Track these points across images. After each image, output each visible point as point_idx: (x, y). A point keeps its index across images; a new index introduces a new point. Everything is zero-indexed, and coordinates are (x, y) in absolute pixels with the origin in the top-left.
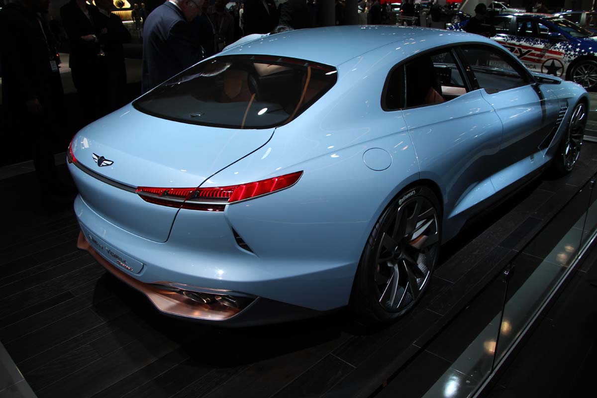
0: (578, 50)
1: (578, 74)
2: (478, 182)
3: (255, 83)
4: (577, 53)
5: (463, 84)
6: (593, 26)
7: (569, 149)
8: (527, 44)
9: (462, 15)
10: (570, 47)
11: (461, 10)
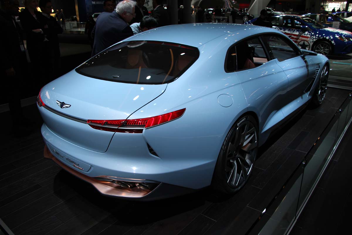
0: (317, 35)
1: (318, 49)
2: (276, 111)
3: (146, 57)
4: (317, 37)
5: (265, 56)
6: (323, 22)
7: (320, 92)
8: (289, 32)
9: (249, 15)
10: (313, 34)
11: (248, 12)
